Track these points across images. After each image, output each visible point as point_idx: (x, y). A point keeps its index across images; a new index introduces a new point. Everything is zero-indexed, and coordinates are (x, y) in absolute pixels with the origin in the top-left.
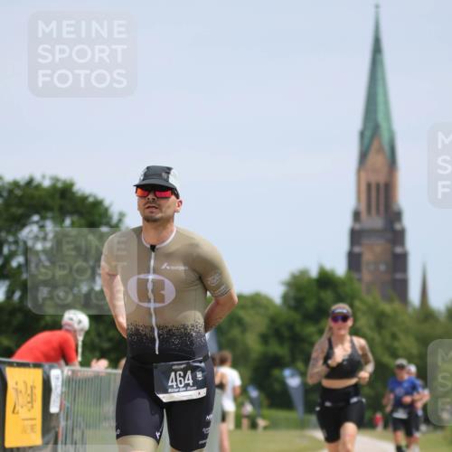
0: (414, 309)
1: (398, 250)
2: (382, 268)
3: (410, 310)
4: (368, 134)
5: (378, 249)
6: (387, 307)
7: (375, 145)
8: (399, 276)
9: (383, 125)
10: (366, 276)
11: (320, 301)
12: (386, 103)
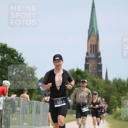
0: (104, 80)
1: (99, 64)
2: (95, 69)
3: (103, 81)
4: (91, 31)
5: (93, 63)
6: (96, 80)
7: (93, 34)
8: (99, 71)
9: (95, 28)
10: (90, 71)
11: (77, 78)
12: (96, 22)
